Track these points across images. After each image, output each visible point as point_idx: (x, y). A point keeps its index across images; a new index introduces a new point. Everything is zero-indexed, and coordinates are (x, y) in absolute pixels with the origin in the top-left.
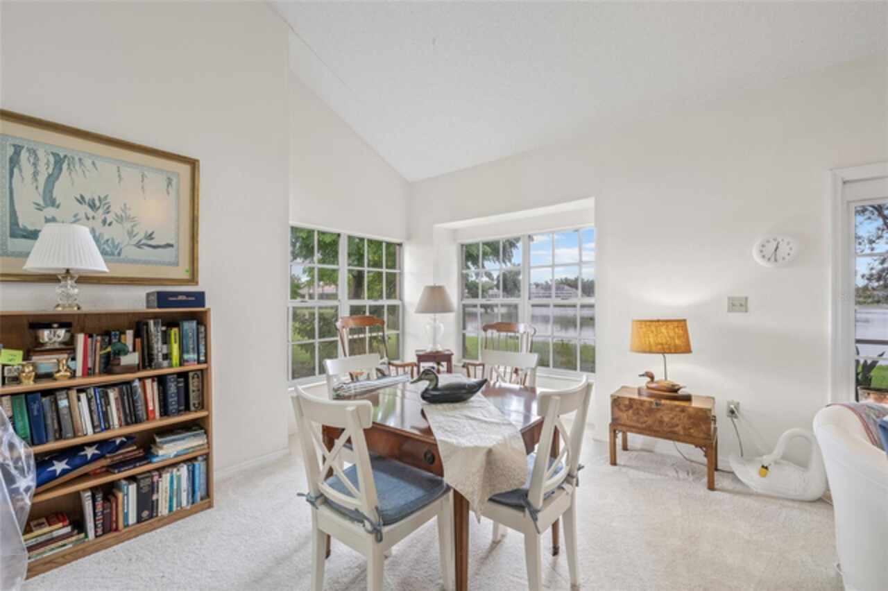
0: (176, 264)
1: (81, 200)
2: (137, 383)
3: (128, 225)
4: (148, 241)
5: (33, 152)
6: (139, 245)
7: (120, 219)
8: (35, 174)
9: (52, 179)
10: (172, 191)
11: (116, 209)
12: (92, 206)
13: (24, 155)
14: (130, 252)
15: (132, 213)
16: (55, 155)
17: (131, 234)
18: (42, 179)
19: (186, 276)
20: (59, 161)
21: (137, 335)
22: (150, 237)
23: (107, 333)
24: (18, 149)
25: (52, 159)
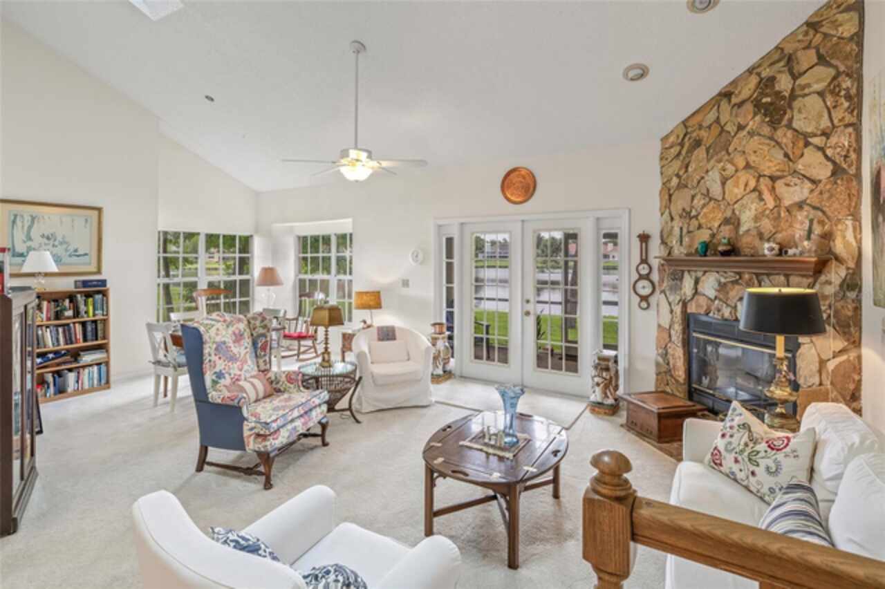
0: (90, 264)
1: (43, 236)
2: (72, 325)
3: (65, 246)
4: (75, 253)
5: (22, 216)
6: (70, 256)
7: (61, 243)
8: (23, 227)
9: (30, 228)
10: (88, 225)
11: (59, 238)
12: (48, 238)
13: (18, 219)
14: (66, 259)
15: (67, 240)
16: (32, 216)
17: (66, 250)
18: (26, 228)
19: (95, 270)
20: (33, 219)
21: (71, 301)
22: (76, 251)
23: (56, 301)
24: (16, 216)
25: (30, 218)
